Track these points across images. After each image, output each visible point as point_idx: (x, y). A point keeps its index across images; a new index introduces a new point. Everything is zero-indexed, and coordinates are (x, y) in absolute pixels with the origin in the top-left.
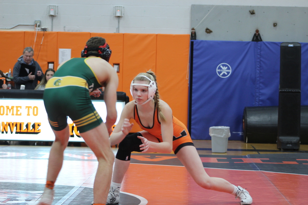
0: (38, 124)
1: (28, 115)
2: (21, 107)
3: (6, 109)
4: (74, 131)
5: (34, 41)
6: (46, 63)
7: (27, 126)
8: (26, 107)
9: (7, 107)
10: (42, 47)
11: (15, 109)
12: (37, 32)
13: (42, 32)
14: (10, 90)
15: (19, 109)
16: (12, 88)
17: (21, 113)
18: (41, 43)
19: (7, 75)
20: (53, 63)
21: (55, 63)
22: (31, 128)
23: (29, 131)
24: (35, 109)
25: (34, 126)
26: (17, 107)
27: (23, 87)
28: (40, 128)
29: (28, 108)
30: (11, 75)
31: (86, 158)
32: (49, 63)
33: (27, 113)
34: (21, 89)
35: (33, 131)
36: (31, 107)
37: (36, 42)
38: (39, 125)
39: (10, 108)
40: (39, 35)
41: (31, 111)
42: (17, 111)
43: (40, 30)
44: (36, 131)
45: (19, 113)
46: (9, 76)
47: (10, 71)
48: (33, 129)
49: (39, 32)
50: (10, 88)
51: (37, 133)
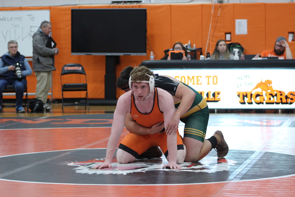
0: (218, 92)
1: (209, 84)
2: (201, 77)
3: (186, 79)
4: (252, 98)
5: (211, 13)
6: (224, 34)
7: (207, 95)
8: (206, 76)
9: (187, 77)
10: (219, 18)
11: (195, 79)
12: (213, 4)
13: (219, 4)
14: (190, 60)
15: (199, 78)
16: (192, 58)
17: (201, 83)
18: (218, 15)
19: (187, 46)
20: (230, 33)
21: (232, 33)
22: (211, 97)
23: (209, 99)
24: (215, 78)
25: (214, 95)
26: (197, 77)
27: (203, 57)
28: (220, 96)
29: (209, 77)
30: (190, 47)
31: (265, 124)
32: (226, 34)
33: (207, 83)
34: (201, 59)
35: (213, 100)
36: (211, 76)
37: (214, 13)
38: (218, 94)
39: (191, 78)
40: (216, 8)
41: (211, 80)
42: (198, 80)
43: (217, 3)
44: (216, 99)
45: (199, 82)
46: (188, 48)
47: (189, 43)
48: (213, 98)
49: (216, 4)
50: (190, 59)
51: (217, 101)
